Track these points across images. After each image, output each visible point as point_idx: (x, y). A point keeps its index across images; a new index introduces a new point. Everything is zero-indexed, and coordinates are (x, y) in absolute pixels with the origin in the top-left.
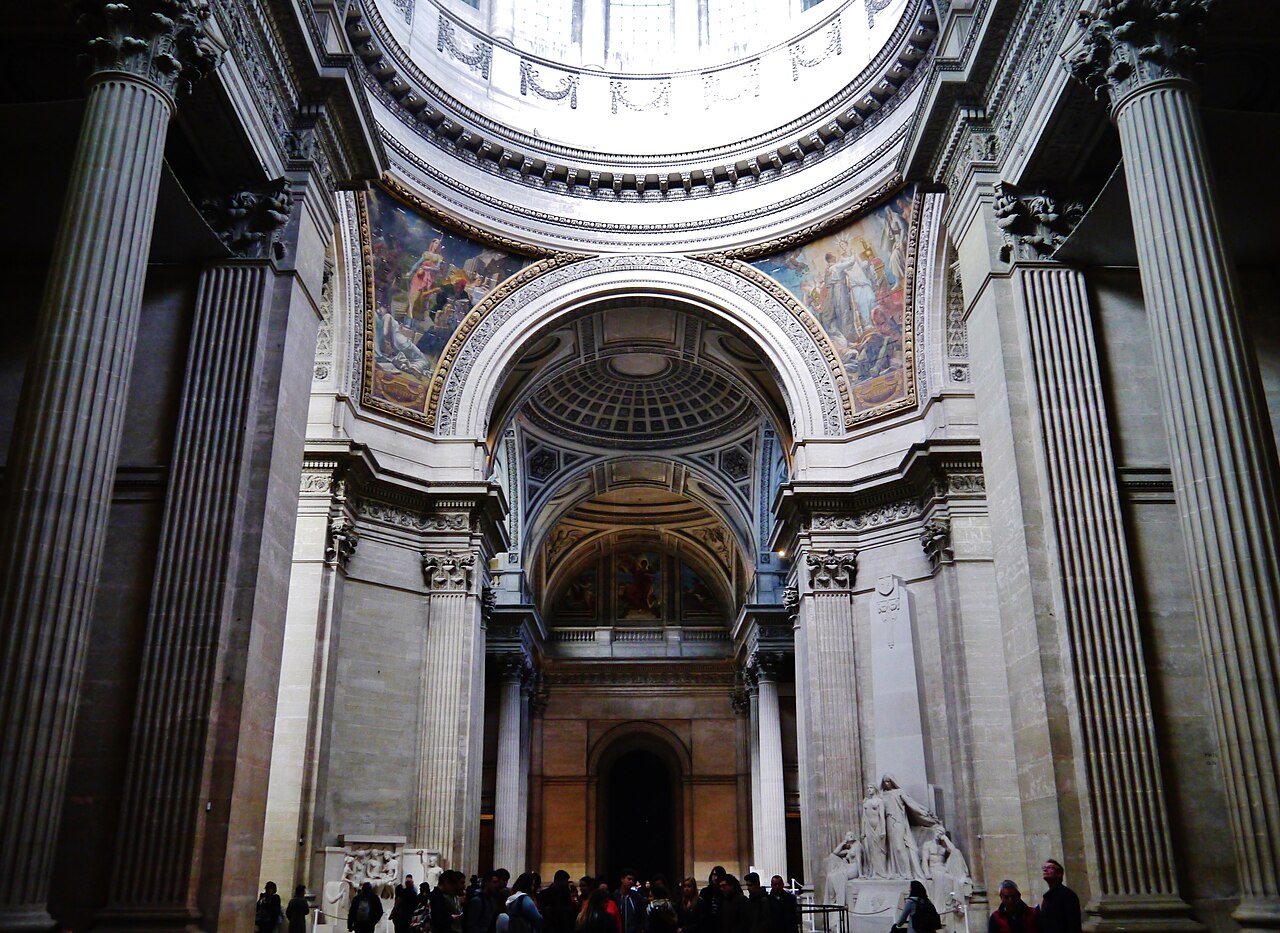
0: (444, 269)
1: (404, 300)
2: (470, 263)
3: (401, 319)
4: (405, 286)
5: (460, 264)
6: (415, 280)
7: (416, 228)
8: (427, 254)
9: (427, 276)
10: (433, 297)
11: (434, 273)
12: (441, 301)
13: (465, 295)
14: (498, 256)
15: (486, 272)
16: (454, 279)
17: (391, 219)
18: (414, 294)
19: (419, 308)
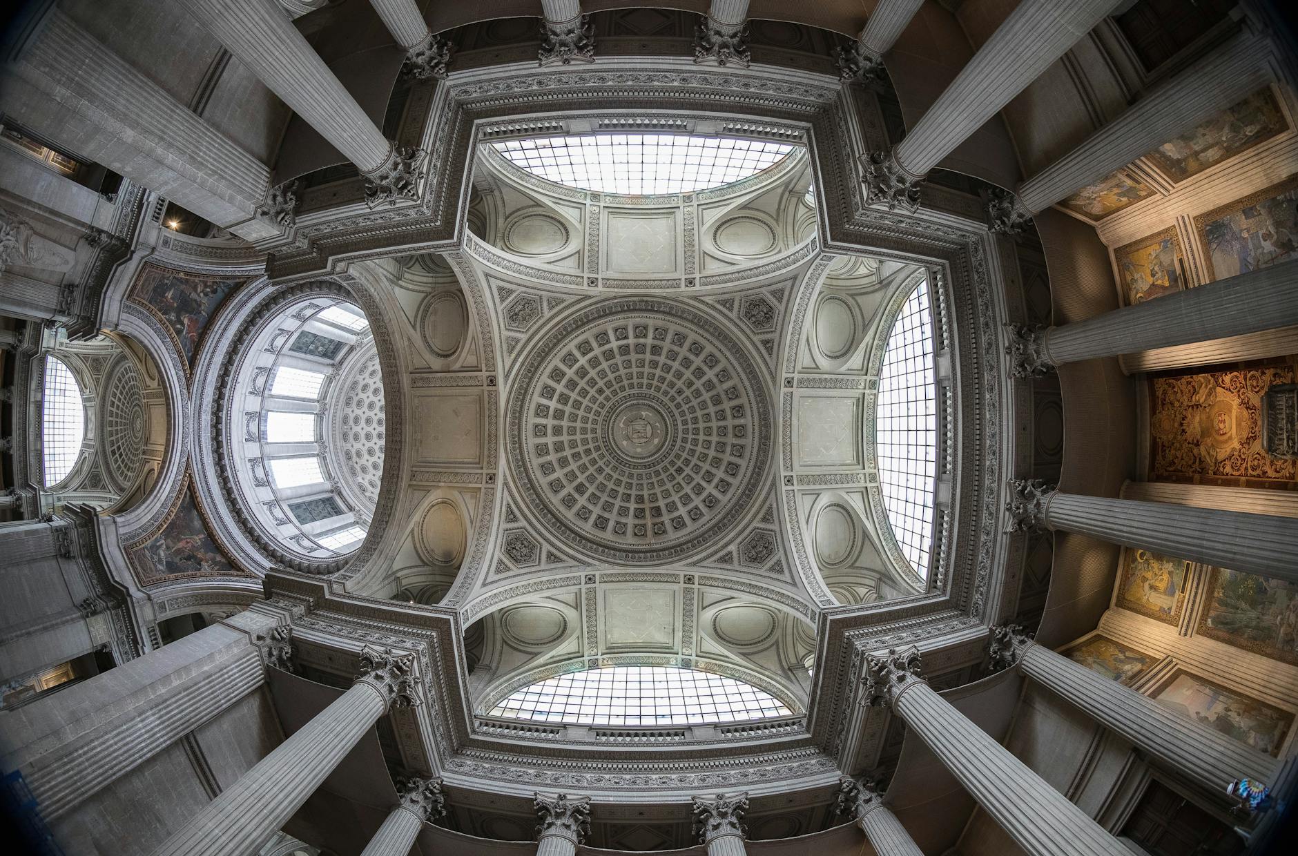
0: (198, 549)
1: (175, 543)
2: (210, 555)
3: (168, 548)
4: (180, 540)
5: (206, 552)
6: (184, 541)
7: (197, 524)
8: (195, 537)
9: (190, 545)
10: (186, 554)
11: (193, 546)
12: (189, 558)
13: (200, 564)
14: (223, 560)
15: (215, 563)
16: (200, 556)
17: (190, 511)
18: (180, 545)
19: (178, 552)
